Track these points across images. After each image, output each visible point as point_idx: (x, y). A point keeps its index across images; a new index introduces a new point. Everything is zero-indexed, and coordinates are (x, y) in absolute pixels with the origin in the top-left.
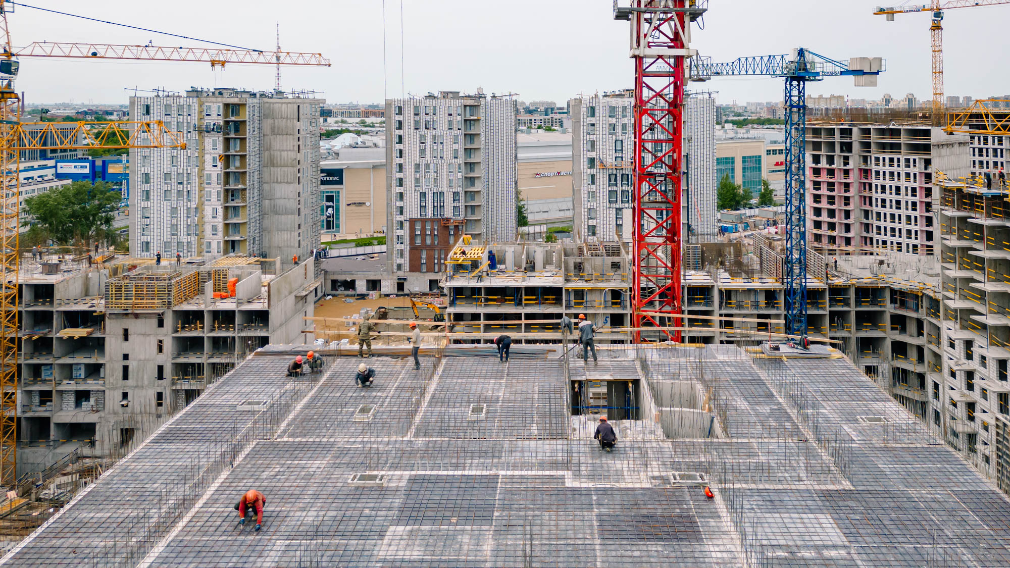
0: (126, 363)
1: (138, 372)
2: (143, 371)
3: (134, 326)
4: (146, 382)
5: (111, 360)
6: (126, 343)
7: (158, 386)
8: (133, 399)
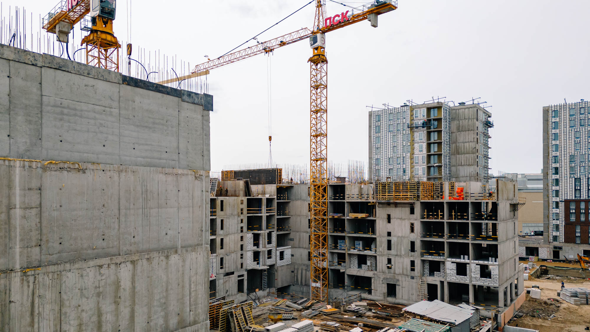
0: (389, 238)
1: (397, 245)
2: (401, 245)
3: (395, 212)
4: (403, 253)
5: (380, 236)
6: (389, 224)
7: (411, 256)
8: (395, 264)
